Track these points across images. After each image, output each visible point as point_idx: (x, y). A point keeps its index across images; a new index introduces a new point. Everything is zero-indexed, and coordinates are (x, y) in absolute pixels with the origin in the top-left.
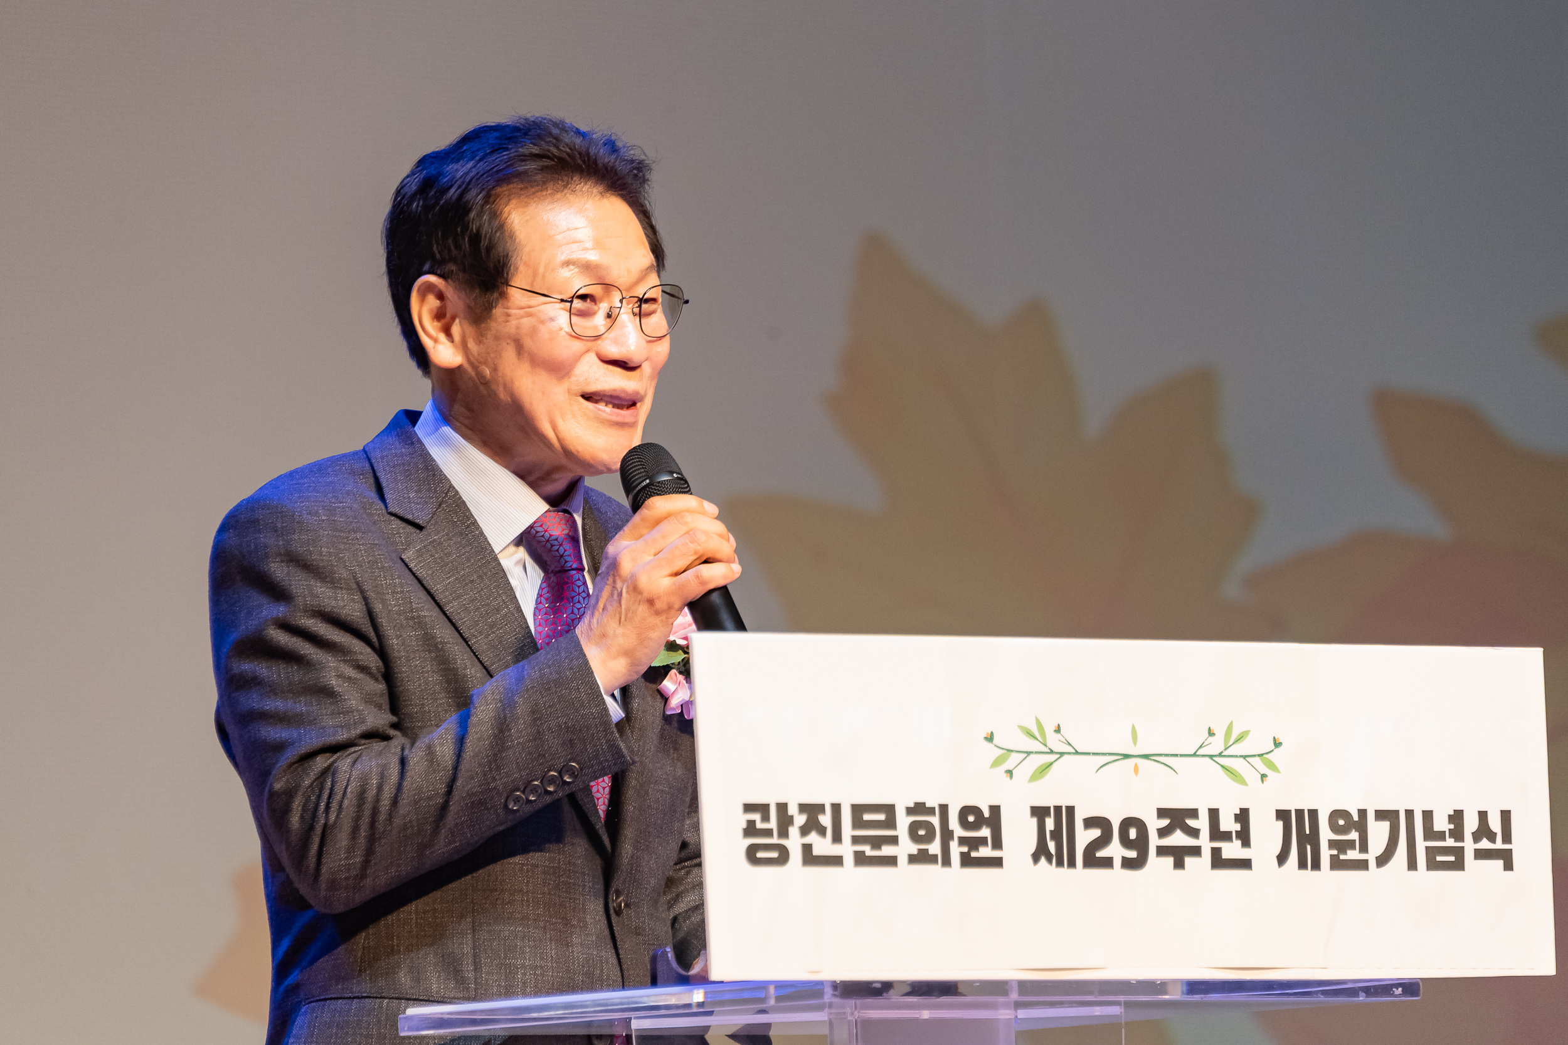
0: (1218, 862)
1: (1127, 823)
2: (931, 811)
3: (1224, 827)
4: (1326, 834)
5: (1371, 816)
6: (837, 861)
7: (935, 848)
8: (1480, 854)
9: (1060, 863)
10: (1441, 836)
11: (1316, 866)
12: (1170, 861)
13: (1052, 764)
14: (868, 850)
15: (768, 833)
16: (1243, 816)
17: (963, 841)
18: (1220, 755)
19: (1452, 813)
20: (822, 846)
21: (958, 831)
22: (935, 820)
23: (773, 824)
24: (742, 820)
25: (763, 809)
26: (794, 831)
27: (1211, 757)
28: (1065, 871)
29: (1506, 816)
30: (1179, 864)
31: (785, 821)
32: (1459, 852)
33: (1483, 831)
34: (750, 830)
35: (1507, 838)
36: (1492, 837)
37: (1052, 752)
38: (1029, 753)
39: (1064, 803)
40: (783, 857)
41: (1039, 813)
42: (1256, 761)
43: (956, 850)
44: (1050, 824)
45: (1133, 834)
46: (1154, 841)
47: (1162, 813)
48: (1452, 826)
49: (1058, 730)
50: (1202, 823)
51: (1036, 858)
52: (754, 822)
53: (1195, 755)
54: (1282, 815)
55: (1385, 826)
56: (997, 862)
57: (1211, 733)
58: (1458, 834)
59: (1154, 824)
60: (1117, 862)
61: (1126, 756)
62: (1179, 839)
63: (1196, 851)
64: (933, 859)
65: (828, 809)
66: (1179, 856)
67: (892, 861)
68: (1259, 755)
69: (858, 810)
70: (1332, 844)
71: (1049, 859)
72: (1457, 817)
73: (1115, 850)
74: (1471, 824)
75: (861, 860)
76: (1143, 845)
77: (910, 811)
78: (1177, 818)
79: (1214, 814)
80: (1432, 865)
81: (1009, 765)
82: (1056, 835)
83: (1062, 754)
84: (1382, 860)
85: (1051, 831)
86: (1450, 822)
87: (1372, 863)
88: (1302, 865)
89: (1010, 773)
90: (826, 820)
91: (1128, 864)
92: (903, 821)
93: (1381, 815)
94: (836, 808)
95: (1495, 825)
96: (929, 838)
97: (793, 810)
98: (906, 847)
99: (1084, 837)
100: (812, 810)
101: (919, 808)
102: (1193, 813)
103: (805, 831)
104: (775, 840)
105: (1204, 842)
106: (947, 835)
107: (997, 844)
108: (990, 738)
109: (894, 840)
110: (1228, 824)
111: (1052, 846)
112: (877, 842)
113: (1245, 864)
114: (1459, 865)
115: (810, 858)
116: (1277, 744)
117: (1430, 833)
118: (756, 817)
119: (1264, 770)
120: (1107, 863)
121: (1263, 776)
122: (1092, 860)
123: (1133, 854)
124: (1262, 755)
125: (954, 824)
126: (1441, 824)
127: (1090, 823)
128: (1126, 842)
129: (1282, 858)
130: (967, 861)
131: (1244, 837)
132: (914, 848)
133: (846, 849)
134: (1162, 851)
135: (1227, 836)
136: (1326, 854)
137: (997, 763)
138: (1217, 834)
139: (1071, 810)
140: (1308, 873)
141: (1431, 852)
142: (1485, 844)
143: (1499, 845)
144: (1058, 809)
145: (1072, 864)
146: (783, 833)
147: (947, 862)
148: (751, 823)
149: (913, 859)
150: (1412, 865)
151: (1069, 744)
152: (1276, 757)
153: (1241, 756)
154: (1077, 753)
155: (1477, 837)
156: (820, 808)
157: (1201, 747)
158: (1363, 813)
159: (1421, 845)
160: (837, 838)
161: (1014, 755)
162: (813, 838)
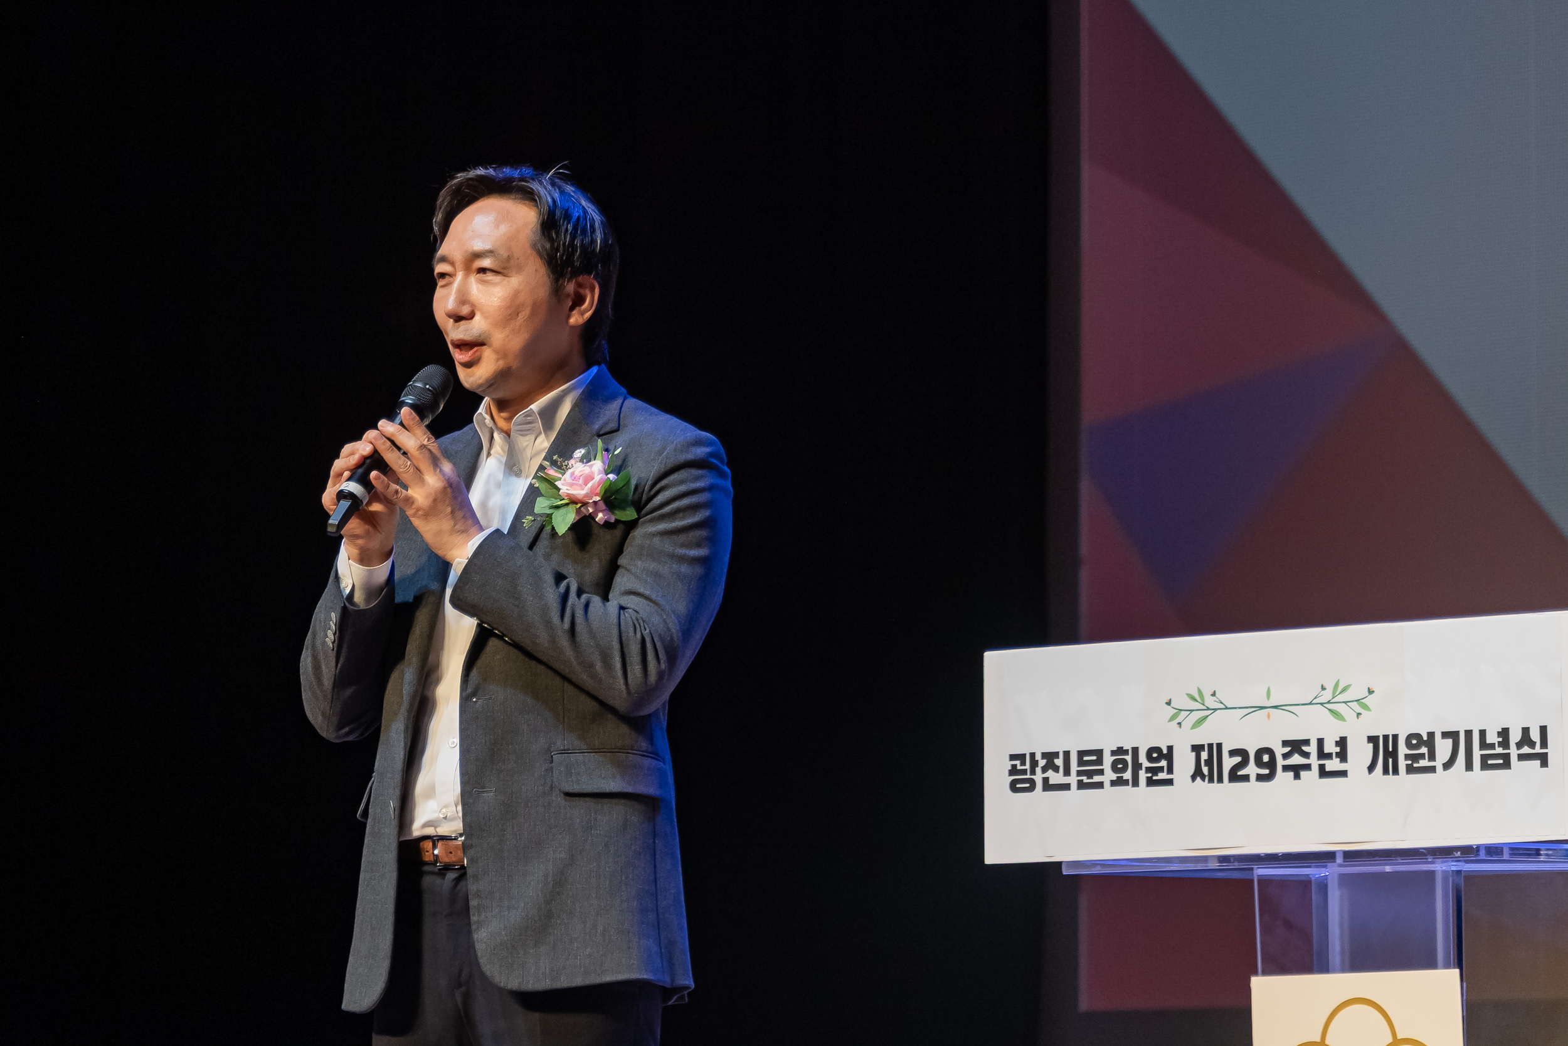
0: (1324, 773)
1: (1260, 753)
2: (1126, 752)
3: (1326, 751)
4: (1403, 750)
5: (1438, 736)
6: (1066, 787)
7: (1127, 775)
8: (1521, 757)
9: (1211, 780)
10: (1492, 746)
11: (1396, 771)
12: (1291, 774)
13: (1208, 716)
14: (1085, 779)
15: (1024, 772)
16: (1342, 743)
17: (1148, 770)
18: (1329, 702)
19: (1500, 730)
20: (1055, 778)
21: (1146, 764)
22: (1129, 758)
23: (1027, 766)
24: (1008, 765)
25: (1021, 757)
26: (1038, 770)
27: (1321, 704)
28: (1215, 785)
29: (1543, 730)
30: (1297, 777)
31: (1034, 764)
32: (1506, 758)
33: (1526, 739)
34: (1013, 771)
35: (1544, 743)
36: (1532, 744)
37: (1208, 709)
38: (1192, 711)
39: (1215, 741)
40: (1032, 786)
41: (1197, 749)
42: (1354, 705)
43: (1143, 776)
44: (1204, 755)
45: (1266, 758)
46: (1280, 762)
47: (1285, 743)
48: (1501, 739)
49: (1214, 694)
50: (1312, 749)
51: (1193, 778)
52: (1016, 765)
53: (1310, 704)
54: (1373, 740)
55: (1449, 742)
56: (1169, 782)
57: (1323, 688)
58: (1505, 744)
59: (1279, 751)
60: (1253, 778)
61: (1262, 708)
62: (1297, 759)
63: (1307, 767)
64: (1126, 783)
65: (1061, 755)
66: (1296, 770)
67: (1100, 785)
68: (1356, 701)
69: (1081, 754)
70: (1407, 757)
71: (1203, 778)
72: (1504, 733)
73: (1252, 769)
74: (1515, 736)
75: (1081, 785)
76: (1272, 765)
77: (1113, 753)
78: (1296, 746)
79: (1320, 742)
80: (1485, 766)
81: (1179, 720)
82: (1209, 763)
83: (1215, 710)
84: (1447, 766)
85: (1205, 760)
86: (1498, 737)
87: (1439, 768)
88: (1386, 771)
89: (1179, 724)
90: (1059, 762)
91: (1260, 778)
92: (1108, 760)
93: (1445, 735)
94: (1067, 754)
95: (1535, 736)
96: (1124, 769)
97: (1038, 757)
98: (1109, 775)
99: (1229, 763)
100: (1050, 756)
101: (1120, 751)
102: (1307, 742)
103: (1044, 770)
104: (1028, 776)
105: (1314, 761)
106: (1137, 766)
107: (1170, 770)
108: (1169, 703)
109: (1101, 772)
110: (1330, 747)
111: (1205, 770)
112: (1090, 774)
113: (1343, 774)
114: (1507, 765)
115: (1047, 786)
116: (1370, 692)
117: (1484, 745)
118: (1018, 762)
119: (1359, 710)
120: (1246, 778)
121: (1359, 714)
122: (1235, 777)
123: (1266, 771)
124: (1359, 700)
125: (1143, 759)
126: (1492, 738)
127: (1233, 753)
128: (1259, 763)
129: (1371, 768)
130: (1151, 782)
131: (1343, 756)
132: (1114, 777)
133: (1073, 780)
134: (1286, 768)
135: (1329, 756)
136: (1402, 763)
137: (1172, 718)
138: (1322, 755)
139: (1219, 746)
140: (1391, 777)
141: (1484, 758)
142: (1526, 750)
143: (1538, 749)
144: (1210, 746)
145: (1220, 780)
146: (1033, 772)
147: (1136, 783)
148: (1014, 766)
149: (1113, 783)
150: (1469, 766)
151: (1222, 703)
152: (1370, 701)
153: (1343, 702)
154: (1227, 708)
155: (1519, 745)
156: (1056, 755)
157: (1315, 698)
158: (1431, 735)
159: (1477, 753)
160: (1067, 772)
161: (1182, 712)
162: (1050, 774)
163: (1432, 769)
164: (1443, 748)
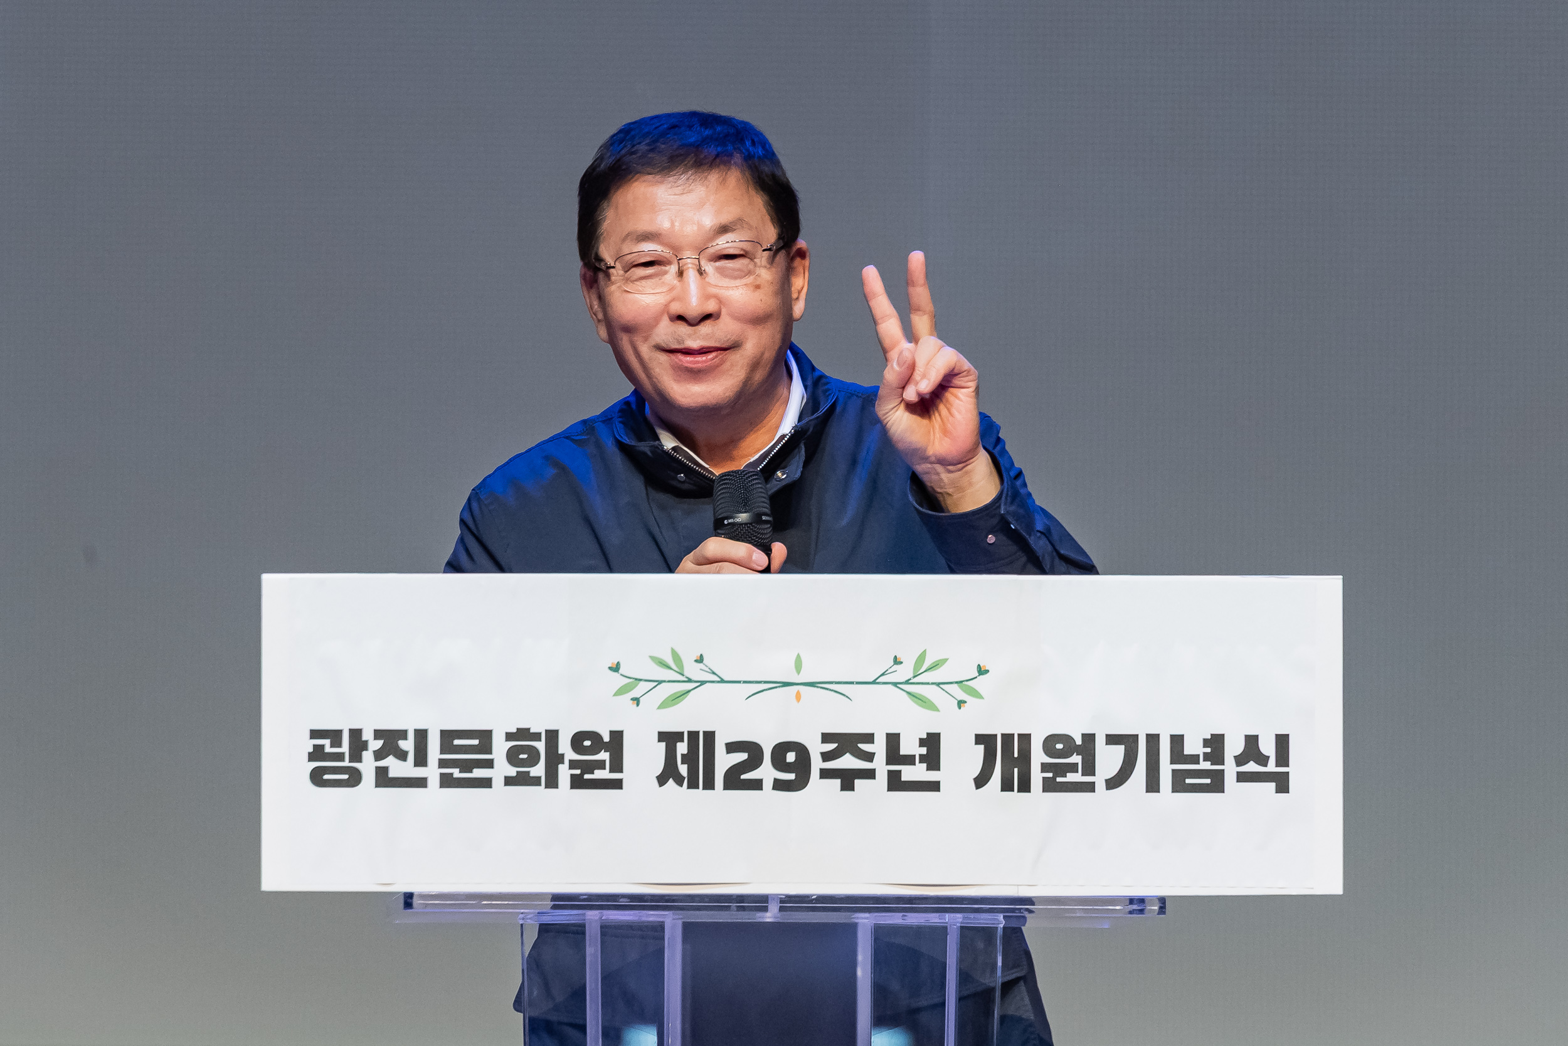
0: (895, 783)
1: (781, 749)
2: (537, 737)
3: (903, 752)
4: (1038, 756)
5: (1100, 741)
6: (421, 783)
7: (539, 770)
8: (1242, 777)
9: (693, 785)
10: (1194, 759)
11: (1025, 787)
12: (837, 782)
13: (689, 691)
14: (455, 773)
15: (340, 757)
16: (932, 742)
17: (573, 764)
18: (907, 682)
19: (1209, 737)
20: (397, 768)
21: (570, 755)
22: (541, 746)
23: (345, 748)
24: (309, 745)
25: (335, 736)
26: (368, 756)
27: (895, 684)
28: (700, 792)
29: (1282, 742)
30: (847, 787)
31: (359, 745)
32: (1217, 775)
33: (1252, 752)
34: (317, 754)
35: (1283, 757)
36: (1263, 760)
37: (690, 681)
38: (660, 682)
39: (701, 728)
40: (354, 779)
41: (669, 739)
42: (954, 689)
43: (565, 773)
44: (682, 748)
45: (791, 757)
46: (817, 764)
47: (826, 738)
48: (1208, 750)
49: (700, 660)
50: (879, 748)
51: (662, 780)
52: (323, 746)
53: (874, 682)
54: (985, 740)
55: (1119, 750)
56: (617, 784)
57: (897, 661)
58: (1216, 757)
59: (816, 749)
60: (768, 784)
61: (786, 684)
62: (848, 762)
63: (870, 774)
64: (536, 781)
65: (411, 735)
66: (848, 780)
67: (486, 783)
68: (957, 682)
69: (447, 736)
70: (1045, 767)
71: (679, 781)
72: (1216, 743)
73: (766, 772)
74: (1234, 746)
75: (447, 782)
76: (802, 768)
77: (509, 737)
78: (846, 743)
79: (893, 740)
80: (1179, 786)
81: (636, 693)
82: (690, 758)
83: (703, 683)
84: (1114, 783)
85: (683, 755)
86: (1205, 746)
87: (1100, 785)
88: (1007, 786)
89: (637, 701)
90: (407, 745)
91: (779, 785)
92: (500, 747)
93: (1112, 739)
94: (421, 736)
95: (1268, 747)
96: (534, 759)
97: (367, 735)
98: (502, 769)
99: (724, 762)
100: (389, 736)
101: (523, 733)
102: (869, 738)
103: (379, 755)
104: (346, 763)
105: (880, 765)
106: (554, 759)
107: (617, 767)
108: (616, 668)
109: (489, 764)
110: (910, 746)
111: (683, 769)
112: (467, 766)
113: (934, 786)
114: (1217, 784)
115: (383, 779)
116: (982, 671)
117: (1178, 754)
118: (326, 742)
119: (962, 696)
120: (757, 785)
121: (961, 703)
122: (735, 782)
123: (791, 776)
124: (961, 682)
125: (565, 747)
126: (1194, 747)
127: (732, 747)
128: (780, 765)
129: (981, 781)
130: (577, 783)
131: (932, 760)
132: (512, 771)
133: (432, 772)
134: (828, 773)
135: (909, 760)
136: (1037, 777)
137: (621, 692)
138: (896, 757)
139: (710, 736)
140: (1015, 795)
141: (1179, 775)
142: (1252, 767)
143: (1272, 767)
144: (694, 736)
145: (709, 785)
146: (356, 757)
147: (552, 781)
148: (318, 749)
149: (509, 781)
150: (1153, 785)
151: (714, 673)
152: (980, 684)
153: (934, 683)
154: (722, 681)
155: (1240, 760)
156: (403, 734)
157: (883, 675)
158: (1089, 738)
159: (1166, 769)
160: (421, 760)
161: (642, 683)
162: (390, 762)
163: (1090, 787)
164: (1109, 760)
